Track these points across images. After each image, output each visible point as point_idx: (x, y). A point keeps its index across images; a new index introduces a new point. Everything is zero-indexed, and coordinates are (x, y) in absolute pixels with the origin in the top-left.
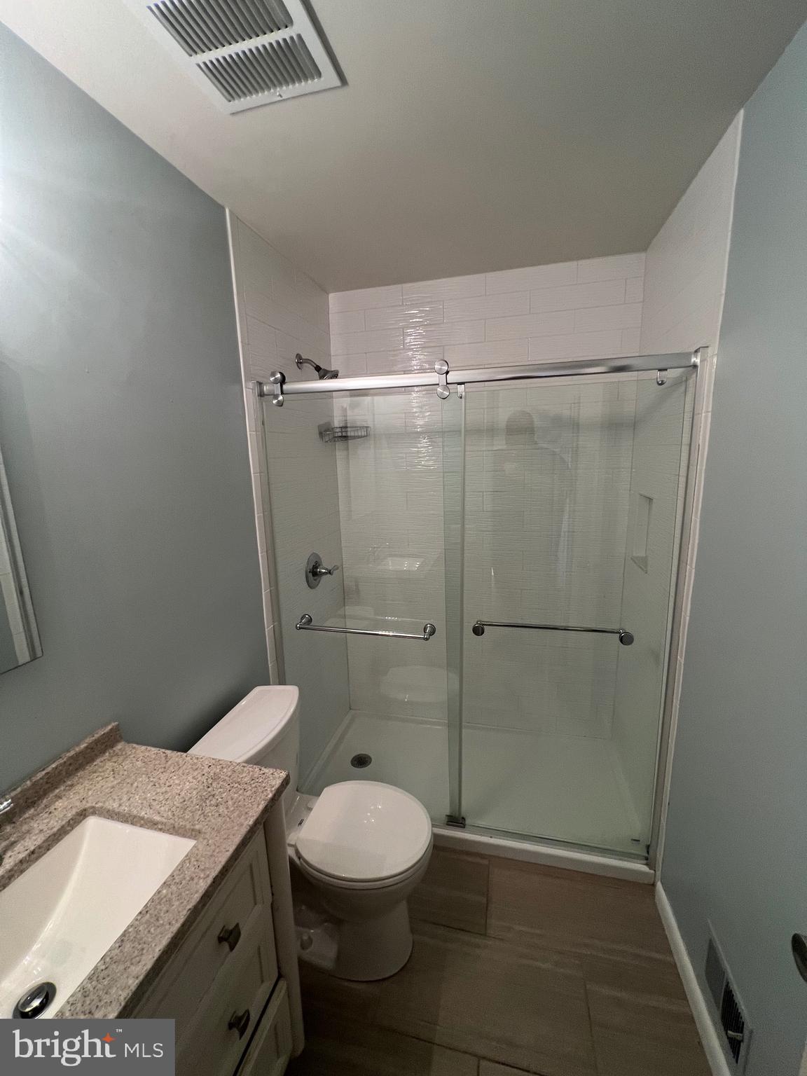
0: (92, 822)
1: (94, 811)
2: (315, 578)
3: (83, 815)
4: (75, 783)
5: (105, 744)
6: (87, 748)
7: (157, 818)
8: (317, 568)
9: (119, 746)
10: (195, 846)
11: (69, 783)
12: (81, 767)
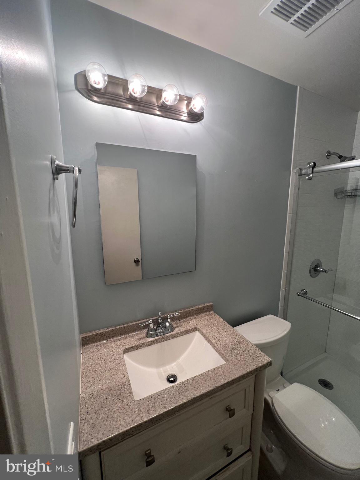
0: (197, 333)
1: (199, 331)
2: (316, 272)
3: (195, 329)
4: (197, 318)
5: (207, 309)
6: (202, 307)
7: (215, 345)
8: (318, 267)
9: (212, 312)
10: (224, 364)
11: (195, 317)
12: (199, 313)
